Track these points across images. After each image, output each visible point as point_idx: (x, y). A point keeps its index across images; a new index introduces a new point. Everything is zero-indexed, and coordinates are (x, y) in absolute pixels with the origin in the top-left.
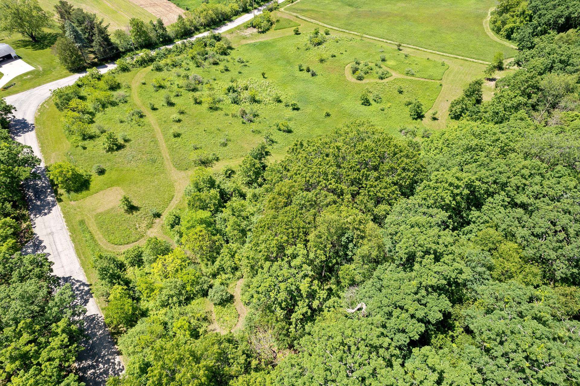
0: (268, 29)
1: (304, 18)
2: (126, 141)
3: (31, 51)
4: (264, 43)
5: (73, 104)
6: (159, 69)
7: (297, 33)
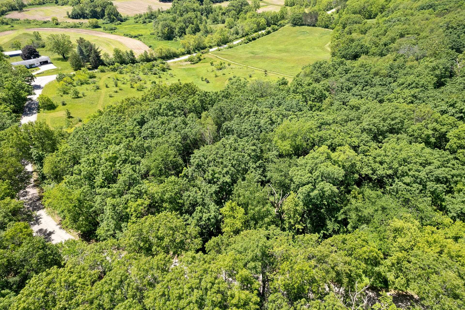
0: (197, 63)
1: (221, 58)
2: (84, 96)
3: (60, 62)
4: (190, 68)
5: (65, 79)
6: (121, 73)
7: (212, 64)
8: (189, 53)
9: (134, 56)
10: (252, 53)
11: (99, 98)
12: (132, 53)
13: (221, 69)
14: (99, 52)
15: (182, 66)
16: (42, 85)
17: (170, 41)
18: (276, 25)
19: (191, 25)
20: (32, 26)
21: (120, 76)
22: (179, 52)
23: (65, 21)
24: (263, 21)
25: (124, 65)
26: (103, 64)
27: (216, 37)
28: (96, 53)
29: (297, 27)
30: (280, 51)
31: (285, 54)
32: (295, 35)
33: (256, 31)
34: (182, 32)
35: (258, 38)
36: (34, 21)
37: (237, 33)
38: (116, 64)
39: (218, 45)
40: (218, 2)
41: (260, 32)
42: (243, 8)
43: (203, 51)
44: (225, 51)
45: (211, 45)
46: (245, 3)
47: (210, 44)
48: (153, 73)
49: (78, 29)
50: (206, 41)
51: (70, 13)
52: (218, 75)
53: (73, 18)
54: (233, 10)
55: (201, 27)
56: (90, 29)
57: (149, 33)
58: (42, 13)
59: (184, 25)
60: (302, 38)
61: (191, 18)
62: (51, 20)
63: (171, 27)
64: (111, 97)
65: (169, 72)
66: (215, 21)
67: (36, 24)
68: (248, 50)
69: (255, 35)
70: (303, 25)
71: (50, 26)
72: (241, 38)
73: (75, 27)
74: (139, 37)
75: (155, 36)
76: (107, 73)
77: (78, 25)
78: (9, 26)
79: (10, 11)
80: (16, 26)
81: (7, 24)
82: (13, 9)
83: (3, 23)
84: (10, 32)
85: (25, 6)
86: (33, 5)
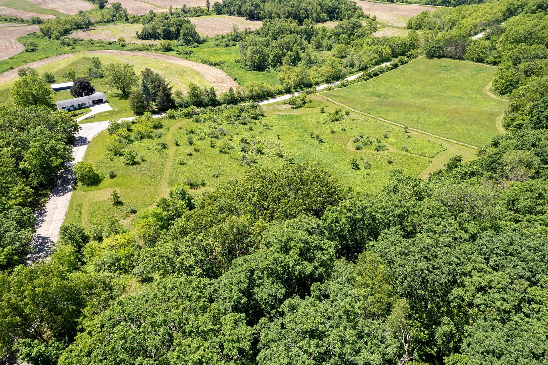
0: (301, 107)
1: (333, 101)
2: (143, 161)
3: (118, 100)
4: (292, 116)
5: (119, 131)
6: (197, 121)
7: (322, 111)
8: (288, 91)
9: (215, 95)
10: (377, 96)
11: (164, 165)
12: (213, 91)
13: (337, 120)
14: (170, 89)
15: (280, 111)
16: (89, 139)
17: (260, 73)
18: (405, 55)
19: (289, 52)
20: (95, 48)
21: (195, 126)
22: (275, 89)
23: (133, 42)
24: (387, 50)
25: (202, 109)
26: (174, 107)
27: (326, 69)
28: (165, 90)
29: (435, 60)
30: (418, 95)
31: (427, 100)
32: (435, 71)
33: (377, 64)
34: (277, 61)
35: (382, 73)
36: (99, 42)
37: (352, 66)
38: (192, 107)
39: (328, 82)
40: (319, 22)
41: (383, 65)
42: (355, 30)
43: (308, 90)
44: (337, 91)
45: (318, 80)
46: (358, 24)
48: (242, 121)
49: (147, 52)
50: (312, 74)
51: (140, 33)
52: (334, 130)
53: (142, 38)
54: (343, 33)
55: (302, 55)
56: (161, 52)
57: (233, 60)
58: (109, 32)
59: (281, 52)
60: (446, 76)
61: (289, 43)
62: (117, 41)
63: (263, 54)
64: (182, 164)
65: (263, 120)
66: (319, 47)
67: (100, 46)
68: (370, 90)
69: (376, 68)
70: (443, 57)
71: (116, 48)
72: (357, 71)
73: (144, 50)
74: (221, 65)
75: (240, 65)
76: (178, 119)
77: (147, 47)
78: (70, 47)
79: (74, 29)
80: (77, 47)
81: (69, 45)
82: (79, 27)
83: (64, 44)
84: (70, 55)
85: (92, 24)
86: (101, 22)
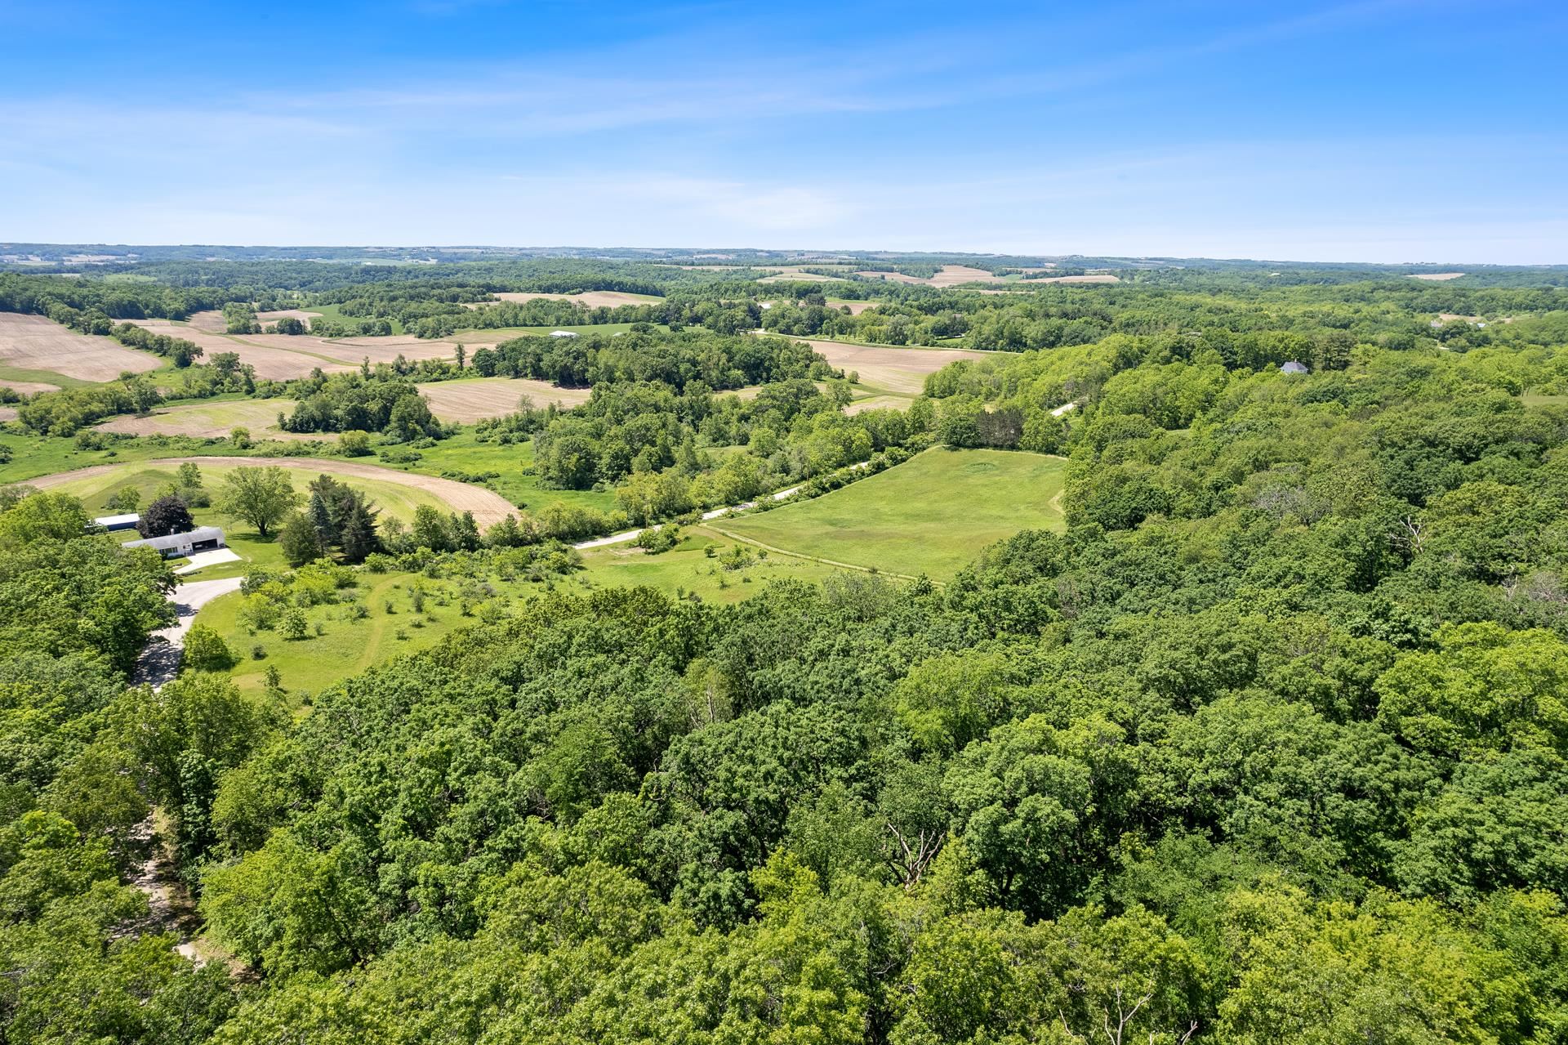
0: (665, 550)
2: (319, 634)
3: (249, 544)
4: (645, 566)
5: (267, 587)
6: (433, 575)
7: (710, 553)
8: (640, 523)
9: (474, 530)
10: (832, 524)
11: (365, 640)
12: (469, 520)
13: (737, 567)
14: (374, 515)
15: (620, 558)
16: (194, 606)
17: (582, 493)
18: (900, 446)
19: (647, 447)
20: (170, 453)
21: (430, 584)
22: (611, 519)
23: (271, 438)
24: (861, 436)
25: (444, 554)
26: (380, 549)
27: (722, 479)
28: (364, 517)
29: (964, 452)
30: (917, 517)
31: (932, 525)
32: (960, 473)
33: (841, 465)
34: (621, 468)
35: (849, 482)
36: (179, 439)
37: (786, 470)
38: (421, 549)
39: (729, 502)
40: (726, 388)
41: (854, 467)
42: (801, 402)
43: (682, 517)
44: (749, 518)
45: (709, 501)
46: (809, 389)
47: (703, 498)
48: (531, 576)
49: (306, 459)
50: (693, 489)
51: (287, 418)
52: (728, 581)
53: (294, 430)
54: (774, 407)
55: (678, 453)
56: (342, 458)
57: (519, 470)
58: (203, 418)
59: (628, 447)
60: (981, 482)
61: (648, 430)
62: (228, 435)
63: (588, 454)
64: (402, 638)
65: (580, 575)
66: (720, 437)
67: (185, 448)
68: (819, 515)
69: (837, 474)
70: (981, 446)
71: (225, 453)
72: (797, 482)
73: (298, 454)
74: (490, 481)
75: (537, 478)
76: (390, 574)
77: (306, 448)
78: (103, 453)
79: (111, 413)
80: (123, 453)
81: (99, 448)
82: (122, 408)
83: (88, 446)
84: (106, 468)
85: (158, 401)
86: (181, 398)
